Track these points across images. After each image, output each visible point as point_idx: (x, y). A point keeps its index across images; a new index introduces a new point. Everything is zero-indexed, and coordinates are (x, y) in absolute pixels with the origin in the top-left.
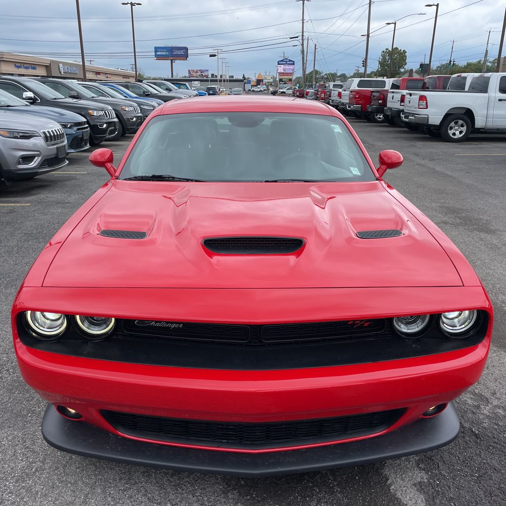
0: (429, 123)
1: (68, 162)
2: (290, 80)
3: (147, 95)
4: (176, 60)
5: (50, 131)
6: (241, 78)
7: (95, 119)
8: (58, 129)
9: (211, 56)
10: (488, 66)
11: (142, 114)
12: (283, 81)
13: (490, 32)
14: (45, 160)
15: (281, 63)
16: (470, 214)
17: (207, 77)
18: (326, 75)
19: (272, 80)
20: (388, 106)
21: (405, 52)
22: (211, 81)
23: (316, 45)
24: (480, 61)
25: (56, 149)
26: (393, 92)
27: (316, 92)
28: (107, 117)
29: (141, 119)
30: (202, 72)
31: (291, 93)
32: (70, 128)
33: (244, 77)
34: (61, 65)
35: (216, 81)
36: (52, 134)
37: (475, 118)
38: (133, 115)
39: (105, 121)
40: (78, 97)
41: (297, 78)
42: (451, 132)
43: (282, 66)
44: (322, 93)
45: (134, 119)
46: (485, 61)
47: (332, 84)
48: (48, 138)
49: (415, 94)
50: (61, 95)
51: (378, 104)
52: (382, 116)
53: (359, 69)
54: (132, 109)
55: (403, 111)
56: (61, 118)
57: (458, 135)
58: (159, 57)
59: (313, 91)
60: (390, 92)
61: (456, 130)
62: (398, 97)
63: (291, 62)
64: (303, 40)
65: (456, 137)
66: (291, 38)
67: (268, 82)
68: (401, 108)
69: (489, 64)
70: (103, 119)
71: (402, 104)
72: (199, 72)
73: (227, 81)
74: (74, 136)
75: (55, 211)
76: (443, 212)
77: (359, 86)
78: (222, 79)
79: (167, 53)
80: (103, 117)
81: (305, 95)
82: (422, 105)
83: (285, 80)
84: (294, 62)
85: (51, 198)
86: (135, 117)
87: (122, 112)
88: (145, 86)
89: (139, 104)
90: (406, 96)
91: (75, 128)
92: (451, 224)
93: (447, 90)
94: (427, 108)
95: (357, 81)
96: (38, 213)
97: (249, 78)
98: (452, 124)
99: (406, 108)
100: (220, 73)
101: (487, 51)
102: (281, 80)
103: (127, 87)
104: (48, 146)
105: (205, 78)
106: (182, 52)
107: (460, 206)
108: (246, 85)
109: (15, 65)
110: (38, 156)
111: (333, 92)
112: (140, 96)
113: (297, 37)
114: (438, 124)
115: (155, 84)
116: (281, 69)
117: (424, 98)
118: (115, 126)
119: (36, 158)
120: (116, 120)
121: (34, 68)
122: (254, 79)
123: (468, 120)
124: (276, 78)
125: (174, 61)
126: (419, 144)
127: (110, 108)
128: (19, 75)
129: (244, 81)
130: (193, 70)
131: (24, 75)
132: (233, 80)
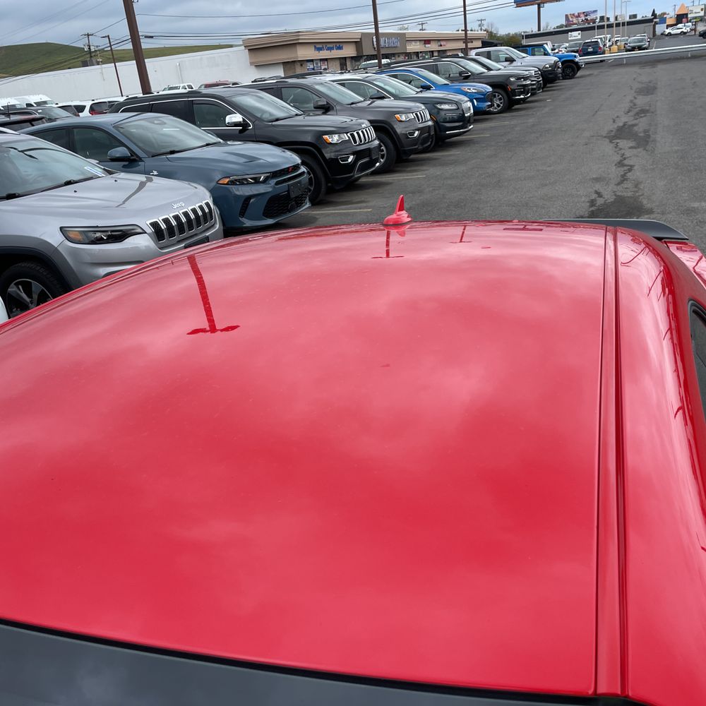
3: (466, 78)
5: (171, 216)
6: (649, 16)
8: (193, 210)
17: (594, 23)
22: (600, 27)
28: (356, 143)
30: (586, 16)
33: (654, 14)
34: (375, 38)
36: (175, 224)
38: (414, 127)
39: (351, 150)
40: (328, 106)
45: (416, 134)
54: (412, 116)
58: (521, 3)
67: (696, 18)
70: (348, 148)
72: (582, 15)
73: (623, 25)
78: (617, 22)
80: (348, 144)
86: (418, 130)
87: (396, 125)
91: (273, 182)
97: (663, 14)
104: (162, 248)
105: (592, 25)
108: (657, 26)
109: (315, 47)
118: (370, 155)
120: (375, 144)
121: (340, 48)
122: (671, 14)
125: (542, 5)
128: (321, 60)
129: (655, 19)
130: (573, 14)
131: (326, 60)
132: (634, 22)
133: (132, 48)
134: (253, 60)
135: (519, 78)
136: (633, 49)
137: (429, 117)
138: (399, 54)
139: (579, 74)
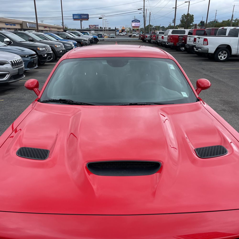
0: (209, 52)
1: (25, 76)
2: (138, 30)
3: (68, 38)
4: (83, 20)
5: (14, 60)
6: (114, 29)
7: (41, 52)
8: (19, 59)
9: (99, 18)
10: (233, 22)
11: (65, 49)
12: (134, 30)
13: (234, 6)
14: (12, 76)
15: (133, 21)
16: (237, 105)
17: (98, 29)
18: (155, 27)
19: (129, 30)
20: (187, 43)
21: (193, 16)
22: (100, 30)
23: (150, 12)
24: (229, 20)
25: (18, 70)
26: (190, 37)
27: (151, 36)
28: (47, 51)
29: (65, 51)
30: (95, 26)
31: (138, 36)
32: (27, 57)
33: (115, 28)
34: (27, 23)
35: (102, 30)
36: (16, 62)
37: (232, 49)
38: (60, 49)
39: (46, 53)
40: (33, 40)
41: (141, 28)
42: (219, 57)
43: (134, 23)
44: (154, 36)
45: (61, 51)
46: (232, 20)
47: (158, 32)
48: (14, 64)
49: (201, 38)
50: (24, 40)
51: (182, 42)
52: (183, 48)
53: (171, 24)
54: (60, 46)
55: (195, 46)
56: (22, 52)
57: (223, 58)
58: (75, 19)
59: (149, 35)
60: (189, 37)
61: (222, 56)
62: (192, 39)
63: (138, 21)
64: (144, 10)
65: (222, 59)
66: (138, 9)
67: (127, 31)
68: (194, 44)
69: (233, 21)
70: (45, 52)
71: (195, 42)
73: (107, 31)
74: (29, 61)
75: (16, 104)
76: (222, 103)
77: (172, 33)
78: (105, 29)
79: (79, 17)
80: (45, 51)
81: (145, 37)
82: (205, 43)
83: (135, 30)
84: (140, 21)
85: (15, 96)
86: (62, 50)
87: (55, 48)
88: (67, 34)
89: (64, 43)
90: (197, 39)
91: (30, 58)
92: (228, 111)
93: (217, 35)
94: (208, 45)
95: (171, 30)
96: (7, 105)
97: (118, 29)
98: (220, 53)
99: (197, 45)
100: (104, 27)
101: (233, 15)
102: (133, 30)
103: (58, 35)
104: (13, 68)
105: (97, 29)
106: (86, 17)
107: (230, 100)
108: (116, 32)
109: (5, 24)
110: (8, 74)
111: (159, 36)
112: (64, 39)
113: (141, 9)
114: (213, 53)
115: (72, 33)
116: (134, 24)
117: (206, 40)
118: (51, 55)
119: (7, 75)
120: (52, 52)
121: (15, 25)
122: (120, 29)
123: (228, 51)
124: (131, 29)
125: (82, 21)
126: (204, 63)
127: (49, 46)
128: (7, 28)
129: (116, 30)
130: (91, 25)
131: (9, 28)
132: (110, 30)
135: (84, 40)
136: (112, 37)
138: (36, 30)
139: (98, 43)
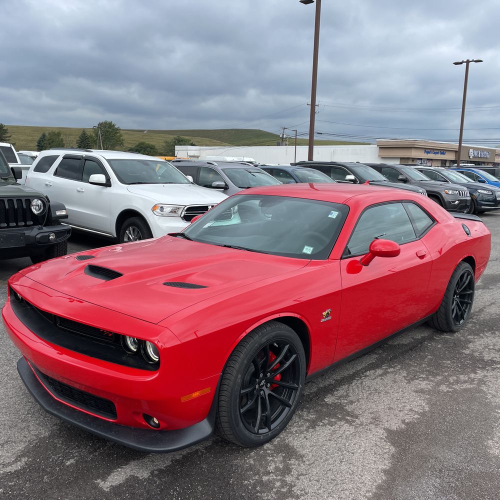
34: (471, 150)
45: (457, 203)
54: (456, 192)
86: (459, 200)
109: (425, 151)
121: (443, 154)
128: (428, 159)
131: (432, 160)
133: (308, 138)
134: (380, 154)
137: (469, 195)
138: (488, 163)
